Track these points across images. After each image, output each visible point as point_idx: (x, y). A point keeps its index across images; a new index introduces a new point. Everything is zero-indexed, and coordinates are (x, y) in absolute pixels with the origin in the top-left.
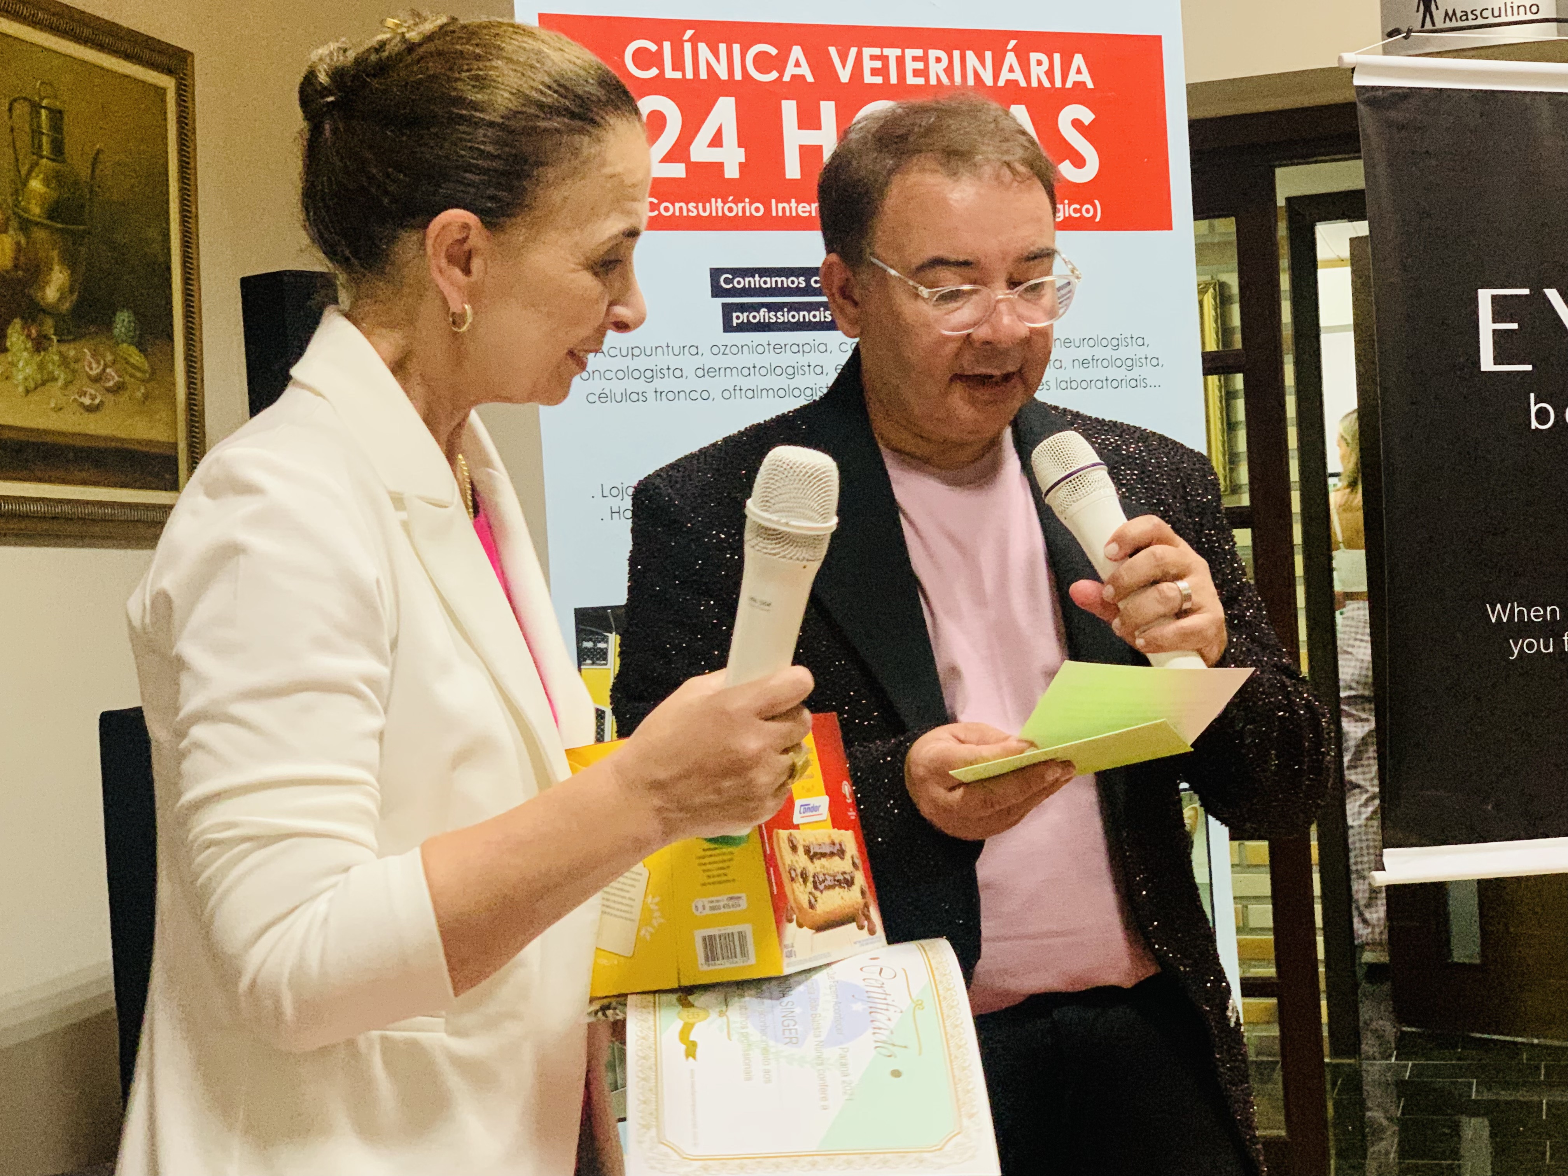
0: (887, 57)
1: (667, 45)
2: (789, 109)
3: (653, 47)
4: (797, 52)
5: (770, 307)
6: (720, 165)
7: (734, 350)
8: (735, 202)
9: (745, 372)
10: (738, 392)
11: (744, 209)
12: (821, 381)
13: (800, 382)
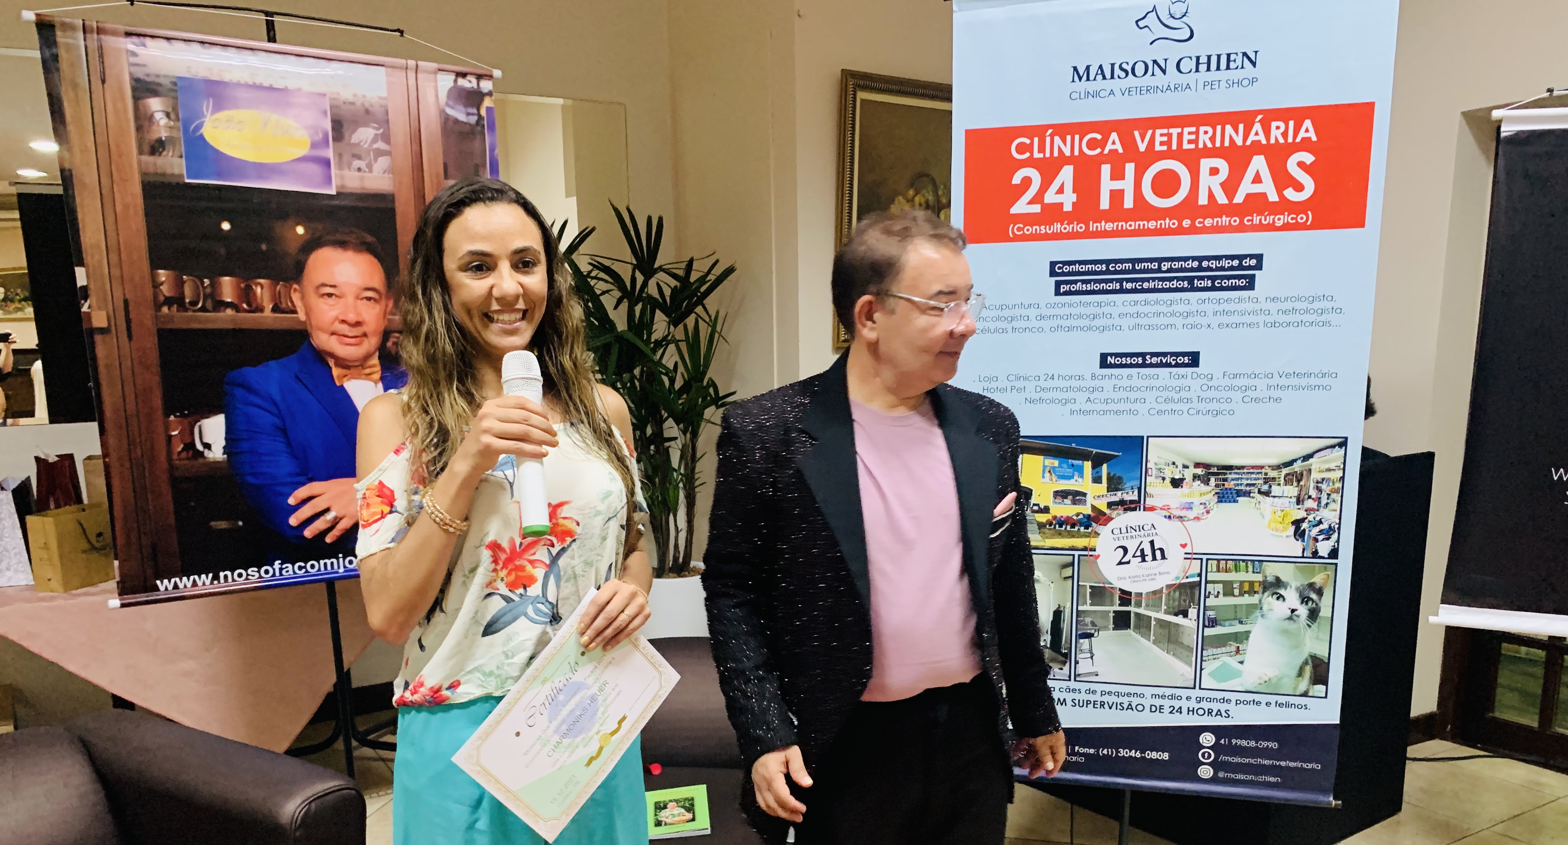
0: (1171, 135)
1: (1036, 140)
2: (1106, 170)
3: (1028, 141)
4: (1113, 136)
5: (1084, 282)
6: (1061, 205)
7: (1060, 305)
8: (1068, 224)
9: (1065, 317)
10: (1060, 328)
11: (1073, 228)
12: (1109, 322)
13: (1097, 322)
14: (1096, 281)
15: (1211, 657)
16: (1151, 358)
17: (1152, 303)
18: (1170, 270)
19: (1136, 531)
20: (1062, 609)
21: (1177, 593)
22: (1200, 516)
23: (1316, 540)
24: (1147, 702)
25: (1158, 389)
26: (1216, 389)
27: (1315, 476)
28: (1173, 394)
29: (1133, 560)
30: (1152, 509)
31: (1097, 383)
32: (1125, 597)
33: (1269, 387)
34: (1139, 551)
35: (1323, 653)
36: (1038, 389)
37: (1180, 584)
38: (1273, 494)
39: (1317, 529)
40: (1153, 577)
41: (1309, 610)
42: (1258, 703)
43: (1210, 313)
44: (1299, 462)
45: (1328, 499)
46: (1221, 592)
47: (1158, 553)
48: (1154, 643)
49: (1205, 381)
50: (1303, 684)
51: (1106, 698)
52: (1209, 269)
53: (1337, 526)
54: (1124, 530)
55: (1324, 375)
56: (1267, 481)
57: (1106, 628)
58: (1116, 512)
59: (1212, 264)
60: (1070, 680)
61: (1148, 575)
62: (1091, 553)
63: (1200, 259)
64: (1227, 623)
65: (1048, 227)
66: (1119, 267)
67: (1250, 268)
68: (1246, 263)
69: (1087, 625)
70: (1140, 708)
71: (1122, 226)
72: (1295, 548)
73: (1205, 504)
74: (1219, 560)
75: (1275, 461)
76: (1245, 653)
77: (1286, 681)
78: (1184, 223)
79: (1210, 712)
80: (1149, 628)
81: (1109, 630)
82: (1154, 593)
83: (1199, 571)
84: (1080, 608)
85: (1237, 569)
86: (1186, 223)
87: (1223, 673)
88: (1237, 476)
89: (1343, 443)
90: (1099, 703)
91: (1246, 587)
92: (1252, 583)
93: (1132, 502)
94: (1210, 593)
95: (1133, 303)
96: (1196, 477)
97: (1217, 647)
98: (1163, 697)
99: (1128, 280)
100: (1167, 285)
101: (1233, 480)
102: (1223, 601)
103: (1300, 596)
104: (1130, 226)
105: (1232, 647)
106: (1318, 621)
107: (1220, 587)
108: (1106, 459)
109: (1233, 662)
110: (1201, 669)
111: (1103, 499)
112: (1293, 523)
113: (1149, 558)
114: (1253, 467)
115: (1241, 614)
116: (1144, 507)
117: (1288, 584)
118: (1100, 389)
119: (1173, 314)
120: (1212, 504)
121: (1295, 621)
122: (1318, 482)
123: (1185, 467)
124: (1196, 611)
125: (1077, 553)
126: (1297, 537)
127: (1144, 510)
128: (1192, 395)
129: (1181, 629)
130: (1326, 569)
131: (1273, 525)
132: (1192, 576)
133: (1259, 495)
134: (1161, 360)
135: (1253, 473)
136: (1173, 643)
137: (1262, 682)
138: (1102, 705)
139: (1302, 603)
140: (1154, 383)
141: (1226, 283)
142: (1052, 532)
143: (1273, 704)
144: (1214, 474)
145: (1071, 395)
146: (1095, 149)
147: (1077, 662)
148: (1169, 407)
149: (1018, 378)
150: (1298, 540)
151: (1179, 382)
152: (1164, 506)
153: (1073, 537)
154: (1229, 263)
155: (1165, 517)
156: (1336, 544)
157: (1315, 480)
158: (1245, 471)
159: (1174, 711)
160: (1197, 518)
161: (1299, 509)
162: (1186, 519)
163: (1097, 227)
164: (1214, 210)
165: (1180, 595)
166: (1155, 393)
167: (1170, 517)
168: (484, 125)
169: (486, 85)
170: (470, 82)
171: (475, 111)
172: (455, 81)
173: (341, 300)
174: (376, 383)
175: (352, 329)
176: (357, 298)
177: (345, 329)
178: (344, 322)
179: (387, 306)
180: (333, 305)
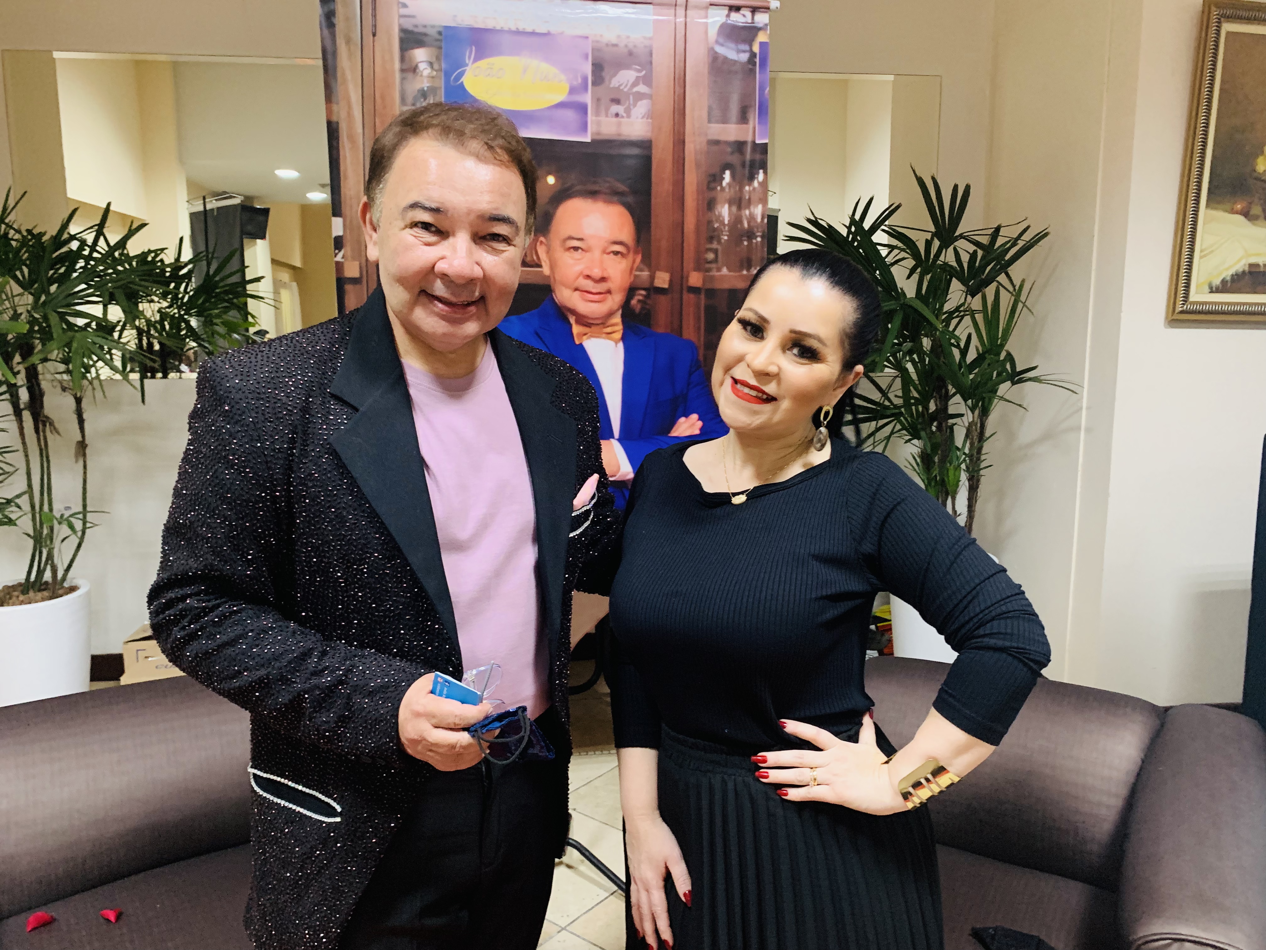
168: (756, 62)
169: (762, 19)
170: (744, 16)
171: (747, 48)
172: (728, 16)
173: (588, 254)
174: (616, 343)
175: (596, 285)
176: (604, 252)
177: (589, 285)
178: (588, 277)
179: (634, 262)
180: (579, 260)
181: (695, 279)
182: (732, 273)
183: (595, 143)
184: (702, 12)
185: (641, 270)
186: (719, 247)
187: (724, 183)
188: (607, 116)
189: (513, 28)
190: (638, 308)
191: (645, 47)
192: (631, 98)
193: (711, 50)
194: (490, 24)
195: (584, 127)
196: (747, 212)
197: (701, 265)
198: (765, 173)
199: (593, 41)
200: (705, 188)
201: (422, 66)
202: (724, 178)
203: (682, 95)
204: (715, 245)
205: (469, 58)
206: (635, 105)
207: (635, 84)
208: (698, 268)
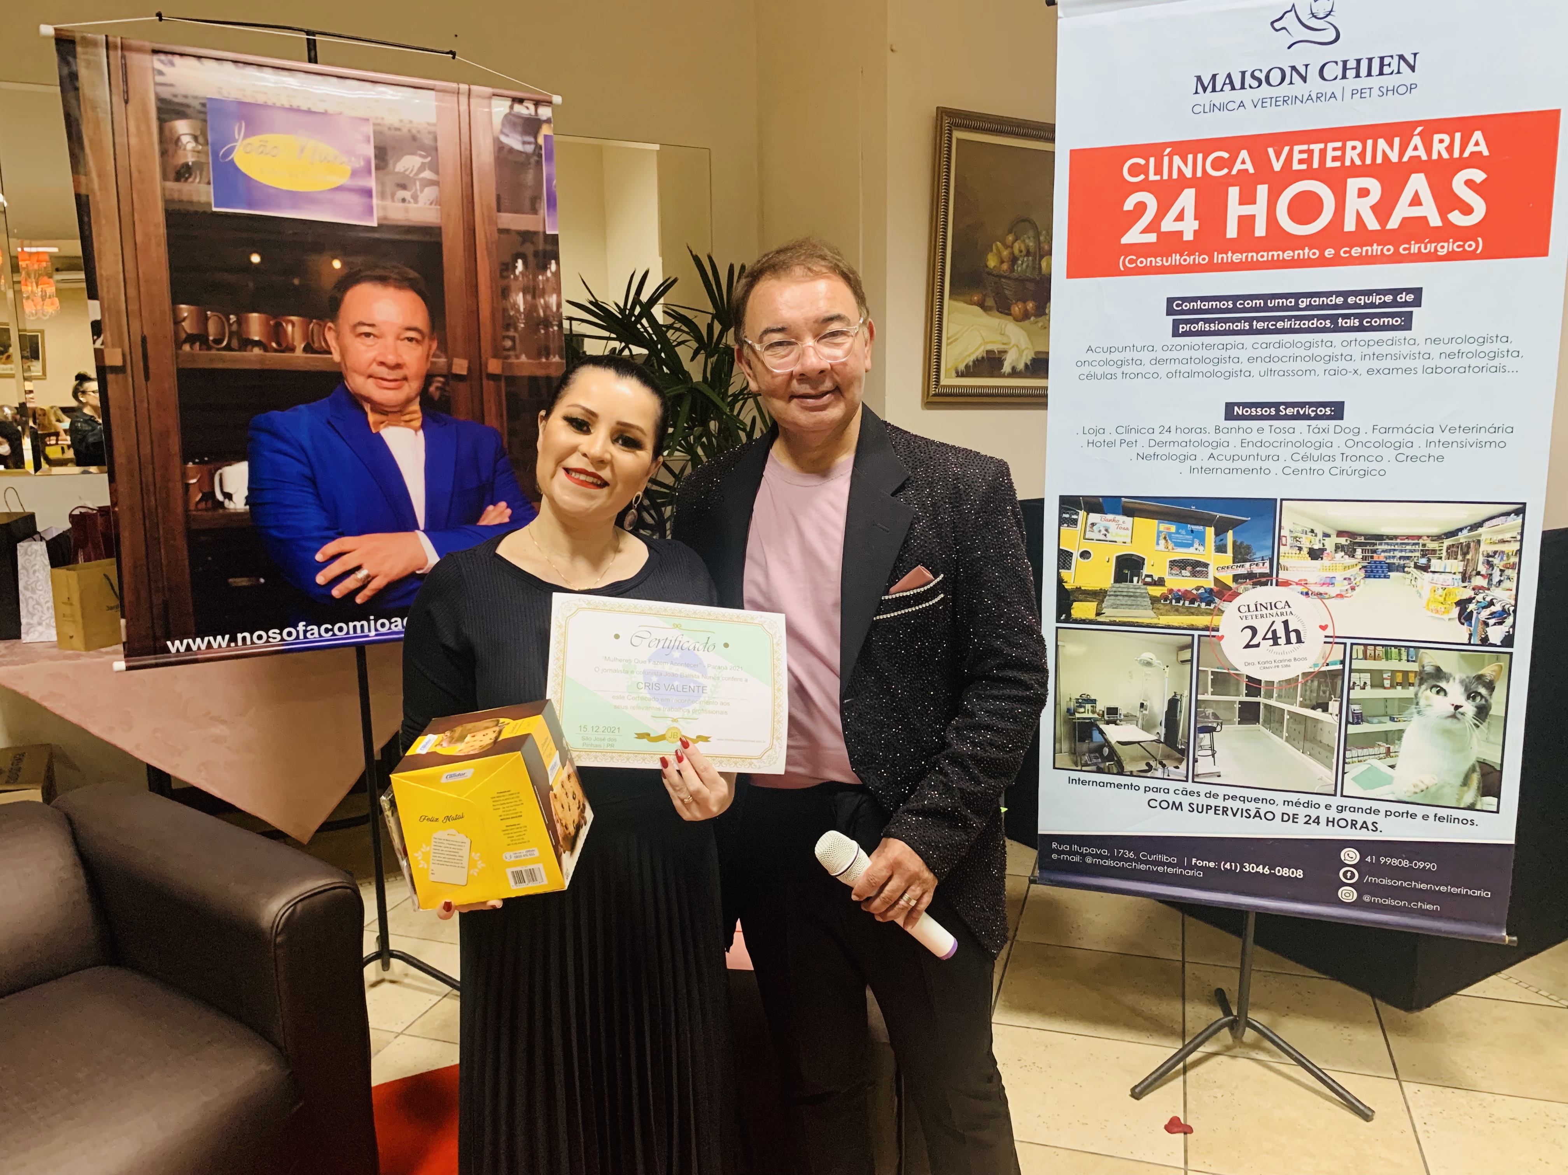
0: (1312, 151)
1: (1152, 160)
2: (1234, 193)
3: (1142, 162)
4: (1244, 154)
5: (1206, 321)
6: (1180, 233)
7: (1178, 348)
8: (1189, 256)
9: (1185, 361)
10: (1178, 374)
11: (1194, 259)
12: (1237, 367)
13: (1222, 367)
14: (1221, 320)
15: (1356, 759)
16: (1285, 409)
17: (1288, 345)
18: (1309, 307)
19: (1266, 609)
20: (1178, 697)
21: (1316, 683)
22: (1343, 593)
23: (1487, 625)
24: (1278, 810)
25: (1294, 445)
26: (1364, 445)
27: (1485, 548)
28: (1312, 450)
29: (1263, 643)
30: (1286, 584)
31: (1222, 437)
32: (1254, 686)
33: (1429, 444)
34: (1270, 632)
35: (1493, 758)
36: (1152, 443)
37: (1320, 672)
38: (1432, 569)
39: (1487, 612)
40: (1286, 663)
41: (1476, 707)
42: (1413, 816)
43: (1357, 356)
44: (1465, 531)
45: (1501, 576)
46: (1369, 683)
47: (1293, 636)
48: (1287, 740)
49: (1350, 436)
50: (1469, 796)
51: (1229, 804)
52: (1356, 306)
53: (1512, 609)
54: (1252, 608)
55: (1496, 430)
56: (1425, 553)
57: (1230, 722)
58: (1243, 587)
59: (1360, 300)
60: (1187, 781)
61: (1281, 661)
62: (1213, 633)
63: (1345, 294)
64: (1375, 720)
65: (1165, 259)
66: (1249, 304)
67: (1406, 304)
68: (1401, 298)
69: (1208, 717)
70: (1270, 816)
71: (1252, 257)
72: (1461, 633)
73: (1350, 579)
74: (1365, 645)
75: (1435, 531)
76: (1396, 756)
77: (1447, 790)
78: (1327, 253)
79: (1354, 824)
80: (1282, 723)
81: (1234, 724)
82: (1288, 681)
83: (1342, 658)
84: (1200, 697)
85: (1388, 657)
86: (1329, 253)
87: (1371, 779)
88: (1389, 547)
89: (1521, 510)
90: (1221, 809)
91: (1399, 678)
92: (1406, 673)
93: (1262, 575)
94: (1354, 683)
95: (1264, 346)
96: (1338, 548)
97: (1363, 748)
98: (1297, 804)
99: (1259, 319)
100: (1306, 324)
101: (1384, 551)
102: (1371, 693)
103: (1466, 690)
104: (1262, 256)
105: (1382, 748)
106: (1487, 720)
107: (1366, 677)
108: (1233, 524)
109: (1382, 766)
110: (1344, 773)
111: (1229, 571)
112: (1458, 604)
113: (1282, 641)
114: (1408, 537)
115: (1393, 710)
116: (1277, 581)
117: (1451, 675)
118: (1225, 444)
119: (1313, 358)
120: (1358, 580)
121: (1458, 719)
122: (1488, 556)
123: (1326, 535)
124: (1337, 704)
125: (1196, 633)
126: (1463, 621)
127: (1277, 585)
128: (1335, 451)
129: (1320, 726)
130: (1498, 659)
131: (1432, 606)
132: (1334, 663)
133: (1415, 570)
134: (1298, 411)
135: (1408, 544)
136: (1311, 741)
137: (1418, 790)
138: (1225, 811)
139: (1468, 698)
140: (1288, 437)
141: (1376, 322)
142: (1167, 607)
143: (1432, 817)
144: (1360, 544)
145: (1190, 450)
146: (1222, 169)
147: (1195, 761)
148: (1307, 465)
149: (1128, 431)
150: (1463, 624)
151: (1320, 437)
152: (1300, 580)
153: (1193, 614)
154: (1380, 299)
155: (1302, 593)
156: (1511, 630)
157: (1485, 553)
158: (1399, 541)
159: (1311, 822)
160: (1340, 596)
161: (1465, 587)
162: (1327, 596)
163: (1222, 258)
164: (1362, 235)
165: (1319, 686)
166: (1291, 450)
167: (1307, 594)
168: (541, 155)
169: (545, 112)
170: (527, 108)
171: (532, 139)
172: (511, 107)
173: (380, 340)
174: (416, 431)
175: (391, 371)
176: (398, 338)
177: (383, 372)
178: (382, 364)
179: (430, 348)
180: (371, 346)
181: (494, 366)
182: (530, 361)
183: (381, 226)
184: (486, 101)
185: (439, 357)
186: (517, 335)
187: (517, 272)
188: (393, 200)
189: (287, 105)
190: (437, 395)
191: (429, 133)
192: (418, 183)
193: (497, 140)
194: (261, 100)
195: (370, 210)
196: (542, 301)
197: (498, 352)
198: (558, 264)
199: (374, 124)
200: (498, 274)
201: (185, 139)
202: (516, 267)
203: (470, 184)
204: (511, 333)
205: (239, 134)
206: (422, 191)
207: (422, 168)
208: (495, 356)
